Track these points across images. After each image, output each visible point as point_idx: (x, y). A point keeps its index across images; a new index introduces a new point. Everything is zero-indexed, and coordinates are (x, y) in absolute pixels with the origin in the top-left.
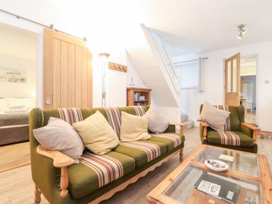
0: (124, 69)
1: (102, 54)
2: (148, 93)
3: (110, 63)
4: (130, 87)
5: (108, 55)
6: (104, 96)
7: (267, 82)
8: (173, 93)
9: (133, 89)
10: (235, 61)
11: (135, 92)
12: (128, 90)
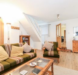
0: (18, 29)
1: (8, 23)
2: (29, 37)
3: (12, 27)
4: (21, 35)
5: (10, 24)
6: (9, 39)
7: (69, 33)
8: (38, 37)
9: (22, 36)
10: (59, 26)
11: (23, 37)
12: (20, 36)
